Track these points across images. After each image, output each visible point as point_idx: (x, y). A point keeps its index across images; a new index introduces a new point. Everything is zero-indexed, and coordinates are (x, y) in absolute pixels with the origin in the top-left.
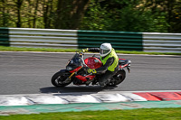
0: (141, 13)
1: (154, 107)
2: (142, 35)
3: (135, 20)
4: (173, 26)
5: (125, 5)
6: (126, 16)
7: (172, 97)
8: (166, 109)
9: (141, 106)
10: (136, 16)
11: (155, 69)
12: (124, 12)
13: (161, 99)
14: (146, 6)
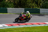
0: (7, 3)
1: (10, 28)
2: (7, 9)
3: (5, 5)
4: (15, 6)
5: (2, 1)
6: (3, 4)
7: (15, 25)
8: (13, 28)
9: (7, 28)
10: (5, 4)
11: (10, 18)
12: (2, 2)
13: (12, 26)
14: (8, 1)
